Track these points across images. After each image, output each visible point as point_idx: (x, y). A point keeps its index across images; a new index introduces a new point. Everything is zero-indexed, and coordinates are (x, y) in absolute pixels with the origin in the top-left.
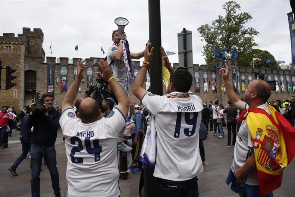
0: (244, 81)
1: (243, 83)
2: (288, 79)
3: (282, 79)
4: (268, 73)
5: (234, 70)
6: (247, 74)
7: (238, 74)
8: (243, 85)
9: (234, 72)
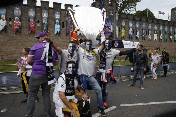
0: (124, 27)
1: (123, 29)
2: (166, 29)
3: (161, 28)
4: (149, 21)
5: (111, 12)
6: (128, 20)
7: (117, 17)
8: (123, 31)
9: (111, 14)
